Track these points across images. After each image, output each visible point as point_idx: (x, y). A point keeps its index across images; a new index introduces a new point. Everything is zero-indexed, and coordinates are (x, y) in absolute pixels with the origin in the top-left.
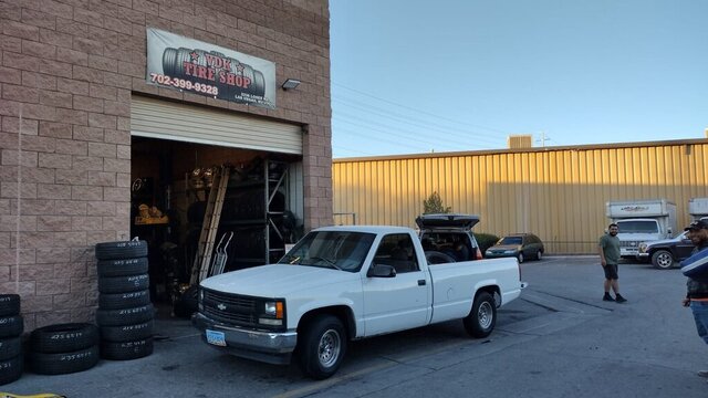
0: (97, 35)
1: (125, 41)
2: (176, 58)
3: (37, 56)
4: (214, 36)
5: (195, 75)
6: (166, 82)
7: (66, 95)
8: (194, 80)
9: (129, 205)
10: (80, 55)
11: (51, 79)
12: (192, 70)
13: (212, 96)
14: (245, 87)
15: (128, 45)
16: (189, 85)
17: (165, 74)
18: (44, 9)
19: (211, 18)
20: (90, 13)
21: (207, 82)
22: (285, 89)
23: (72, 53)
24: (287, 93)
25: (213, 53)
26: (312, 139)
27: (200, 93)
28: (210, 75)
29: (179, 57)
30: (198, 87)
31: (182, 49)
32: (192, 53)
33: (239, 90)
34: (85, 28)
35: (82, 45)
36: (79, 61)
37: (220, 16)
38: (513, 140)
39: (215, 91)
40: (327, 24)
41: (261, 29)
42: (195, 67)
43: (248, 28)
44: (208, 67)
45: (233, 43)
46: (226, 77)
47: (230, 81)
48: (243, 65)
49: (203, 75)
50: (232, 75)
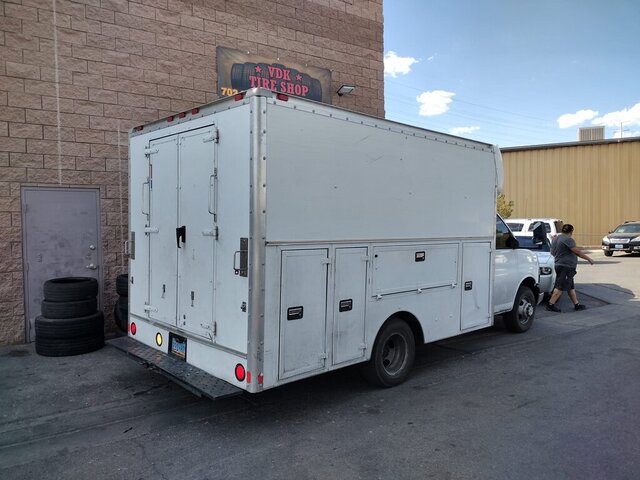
0: (176, 57)
1: (199, 60)
2: (242, 72)
3: (129, 79)
4: (275, 50)
7: (152, 111)
10: (162, 75)
11: (141, 97)
12: (256, 83)
14: (304, 94)
15: (200, 64)
17: (233, 88)
18: (133, 38)
19: (272, 33)
20: (169, 38)
22: (340, 95)
23: (157, 74)
24: (342, 98)
25: (275, 65)
28: (272, 85)
29: (245, 71)
31: (248, 64)
32: (256, 66)
34: (165, 52)
35: (164, 66)
36: (163, 80)
37: (280, 30)
38: (583, 132)
40: (380, 29)
41: (317, 39)
42: (259, 79)
43: (306, 39)
44: (270, 78)
45: (292, 54)
46: (286, 86)
47: (290, 90)
48: (301, 75)
49: (265, 86)
50: (292, 85)
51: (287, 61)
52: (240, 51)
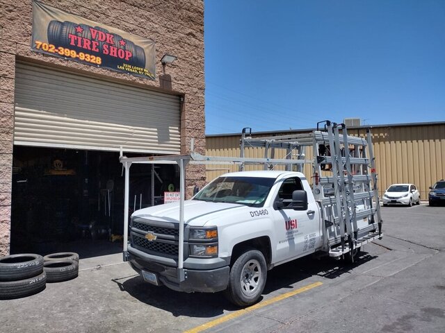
1: (10, 11)
2: (62, 30)
4: (97, 14)
5: (79, 45)
6: (50, 50)
8: (78, 50)
9: (11, 157)
12: (76, 42)
13: (95, 65)
14: (127, 59)
15: (13, 14)
16: (73, 54)
17: (50, 43)
21: (91, 53)
22: (163, 64)
25: (97, 28)
26: (187, 106)
27: (84, 62)
28: (94, 46)
29: (65, 29)
30: (82, 56)
31: (68, 22)
32: (76, 26)
33: (121, 62)
38: (347, 121)
39: (98, 60)
41: (141, 12)
42: (80, 39)
43: (131, 11)
44: (92, 39)
45: (116, 21)
46: (109, 49)
47: (113, 53)
48: (125, 41)
49: (87, 45)
50: (116, 49)
51: (111, 26)
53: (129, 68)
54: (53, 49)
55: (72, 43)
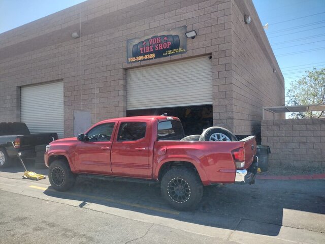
0: (112, 52)
1: (120, 50)
3: (98, 67)
4: (153, 29)
5: (145, 52)
7: (105, 77)
8: (144, 55)
10: (108, 62)
11: (102, 73)
12: (143, 51)
13: (152, 59)
14: (168, 47)
16: (142, 58)
17: (133, 57)
19: (152, 21)
20: (110, 45)
21: (150, 53)
22: (193, 38)
24: (195, 40)
25: (153, 38)
27: (147, 59)
28: (151, 48)
29: (138, 47)
30: (146, 57)
31: (140, 43)
32: (143, 42)
33: (164, 51)
36: (108, 64)
37: (156, 17)
39: (153, 55)
41: (177, 11)
42: (145, 48)
43: (170, 15)
44: (150, 45)
45: (163, 27)
46: (158, 47)
47: (161, 48)
48: (167, 36)
49: (148, 50)
50: (162, 44)
51: (159, 32)
52: (137, 38)
53: (169, 52)
54: (134, 59)
55: (142, 52)
